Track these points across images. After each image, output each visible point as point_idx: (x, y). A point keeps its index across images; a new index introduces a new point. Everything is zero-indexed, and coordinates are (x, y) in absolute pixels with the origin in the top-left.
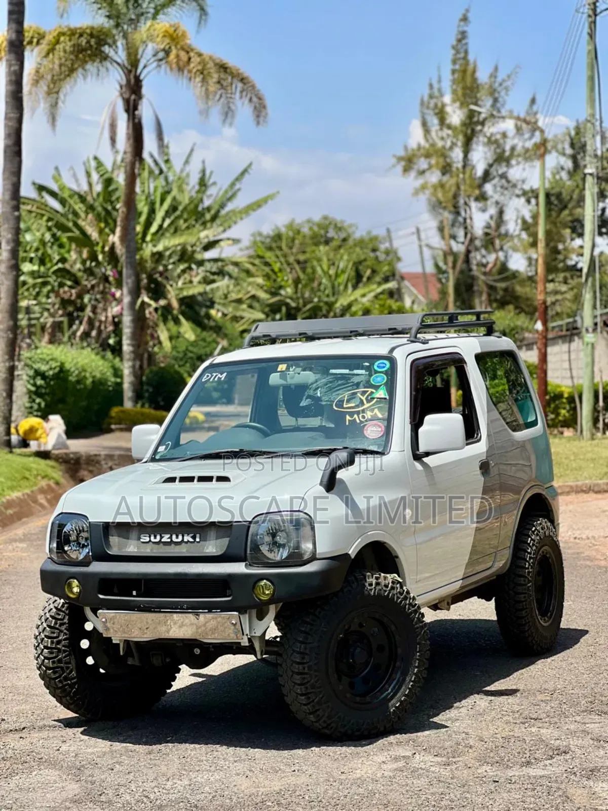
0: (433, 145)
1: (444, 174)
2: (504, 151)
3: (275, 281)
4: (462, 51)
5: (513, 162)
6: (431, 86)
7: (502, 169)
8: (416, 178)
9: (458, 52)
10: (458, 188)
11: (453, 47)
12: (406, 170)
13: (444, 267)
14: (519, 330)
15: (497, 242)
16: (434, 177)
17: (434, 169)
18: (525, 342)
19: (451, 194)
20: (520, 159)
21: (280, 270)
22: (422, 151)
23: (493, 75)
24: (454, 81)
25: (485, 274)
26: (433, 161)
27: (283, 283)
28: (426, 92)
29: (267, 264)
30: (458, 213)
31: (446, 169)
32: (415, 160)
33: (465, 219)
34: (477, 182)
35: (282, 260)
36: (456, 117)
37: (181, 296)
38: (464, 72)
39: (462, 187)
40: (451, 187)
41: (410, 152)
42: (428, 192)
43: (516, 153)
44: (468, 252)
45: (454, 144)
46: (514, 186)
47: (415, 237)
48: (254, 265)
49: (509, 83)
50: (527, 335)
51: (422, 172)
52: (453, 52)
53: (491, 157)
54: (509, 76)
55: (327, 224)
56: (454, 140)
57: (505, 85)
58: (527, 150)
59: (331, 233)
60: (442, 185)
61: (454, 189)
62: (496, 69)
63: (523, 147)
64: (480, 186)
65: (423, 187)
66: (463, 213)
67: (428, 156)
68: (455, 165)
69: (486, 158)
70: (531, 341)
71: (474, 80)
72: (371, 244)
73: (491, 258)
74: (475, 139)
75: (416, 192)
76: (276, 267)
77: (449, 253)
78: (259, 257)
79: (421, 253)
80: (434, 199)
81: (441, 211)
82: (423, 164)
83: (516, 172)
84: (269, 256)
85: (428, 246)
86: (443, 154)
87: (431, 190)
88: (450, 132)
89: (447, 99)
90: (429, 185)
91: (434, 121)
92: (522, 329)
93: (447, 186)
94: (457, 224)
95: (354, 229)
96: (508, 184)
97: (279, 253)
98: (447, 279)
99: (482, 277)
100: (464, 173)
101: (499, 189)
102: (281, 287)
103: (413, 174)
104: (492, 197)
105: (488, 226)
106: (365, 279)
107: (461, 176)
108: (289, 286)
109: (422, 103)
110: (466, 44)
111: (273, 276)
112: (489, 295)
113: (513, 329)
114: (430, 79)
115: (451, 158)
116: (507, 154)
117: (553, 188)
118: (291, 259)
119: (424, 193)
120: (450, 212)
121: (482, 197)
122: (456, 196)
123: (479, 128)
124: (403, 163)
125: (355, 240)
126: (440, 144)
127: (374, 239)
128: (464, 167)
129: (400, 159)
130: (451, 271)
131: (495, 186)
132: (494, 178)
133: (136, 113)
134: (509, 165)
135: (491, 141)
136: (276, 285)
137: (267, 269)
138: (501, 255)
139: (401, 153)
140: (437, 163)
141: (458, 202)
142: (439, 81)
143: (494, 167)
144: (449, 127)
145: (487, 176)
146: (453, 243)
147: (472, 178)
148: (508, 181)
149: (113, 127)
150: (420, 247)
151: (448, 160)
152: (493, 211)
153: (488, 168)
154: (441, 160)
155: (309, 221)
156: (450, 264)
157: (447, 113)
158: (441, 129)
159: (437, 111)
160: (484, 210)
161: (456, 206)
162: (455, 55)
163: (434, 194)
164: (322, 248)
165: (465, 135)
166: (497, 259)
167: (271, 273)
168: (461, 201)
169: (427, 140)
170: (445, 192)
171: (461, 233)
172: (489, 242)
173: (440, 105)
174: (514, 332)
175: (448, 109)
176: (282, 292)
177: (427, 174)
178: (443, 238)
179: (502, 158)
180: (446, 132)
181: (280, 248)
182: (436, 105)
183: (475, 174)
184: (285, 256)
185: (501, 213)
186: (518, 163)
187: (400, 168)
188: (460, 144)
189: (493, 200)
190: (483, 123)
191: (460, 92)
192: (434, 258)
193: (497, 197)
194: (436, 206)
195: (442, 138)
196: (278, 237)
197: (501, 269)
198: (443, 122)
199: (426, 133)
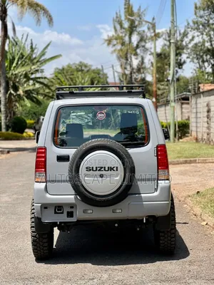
0: (118, 35)
1: (122, 46)
5: (147, 41)
6: (117, 14)
7: (143, 44)
12: (109, 44)
13: (122, 80)
15: (142, 70)
16: (119, 47)
17: (119, 44)
22: (114, 37)
23: (139, 10)
24: (125, 12)
25: (137, 82)
26: (118, 41)
28: (115, 16)
29: (59, 79)
30: (127, 60)
31: (123, 44)
32: (112, 41)
33: (130, 62)
36: (126, 25)
37: (25, 90)
38: (128, 8)
39: (129, 51)
41: (110, 38)
42: (117, 52)
43: (148, 38)
44: (131, 74)
45: (126, 35)
46: (148, 50)
47: (112, 68)
48: (54, 79)
49: (145, 12)
51: (114, 45)
54: (145, 10)
55: (81, 64)
56: (126, 33)
57: (143, 13)
58: (152, 37)
59: (83, 68)
60: (121, 50)
61: (126, 51)
62: (140, 7)
64: (135, 50)
65: (115, 51)
66: (129, 60)
67: (116, 39)
68: (126, 43)
69: (137, 40)
71: (132, 11)
73: (140, 76)
74: (133, 33)
75: (112, 52)
76: (63, 80)
77: (124, 74)
79: (114, 74)
80: (119, 55)
81: (121, 59)
82: (115, 42)
83: (149, 45)
84: (60, 76)
85: (116, 72)
89: (123, 18)
90: (117, 50)
91: (118, 27)
93: (124, 50)
94: (127, 64)
96: (146, 50)
97: (63, 75)
101: (142, 51)
103: (111, 46)
104: (140, 54)
105: (139, 64)
106: (95, 84)
107: (128, 46)
109: (114, 20)
116: (145, 38)
118: (68, 77)
119: (115, 53)
120: (125, 59)
121: (136, 54)
122: (126, 54)
123: (134, 29)
124: (107, 42)
126: (121, 35)
128: (130, 43)
129: (106, 40)
130: (125, 81)
131: (140, 50)
132: (140, 47)
133: (5, 21)
134: (146, 42)
135: (139, 34)
137: (59, 81)
138: (143, 75)
139: (106, 38)
141: (127, 56)
142: (120, 12)
143: (140, 43)
144: (124, 28)
145: (138, 46)
146: (125, 71)
148: (146, 48)
150: (114, 72)
151: (124, 41)
152: (140, 59)
153: (138, 43)
154: (121, 41)
156: (124, 78)
157: (123, 24)
158: (121, 29)
160: (137, 59)
161: (127, 58)
162: (125, 2)
163: (119, 53)
165: (130, 31)
168: (129, 56)
169: (116, 34)
170: (122, 52)
171: (128, 67)
172: (139, 70)
173: (120, 21)
175: (124, 22)
177: (116, 46)
178: (122, 69)
180: (123, 30)
181: (64, 73)
183: (133, 46)
184: (65, 76)
185: (143, 59)
186: (149, 42)
187: (106, 44)
188: (128, 34)
190: (136, 27)
192: (119, 76)
193: (142, 54)
194: (119, 58)
195: (122, 33)
196: (63, 69)
197: (143, 80)
198: (121, 26)
199: (116, 30)
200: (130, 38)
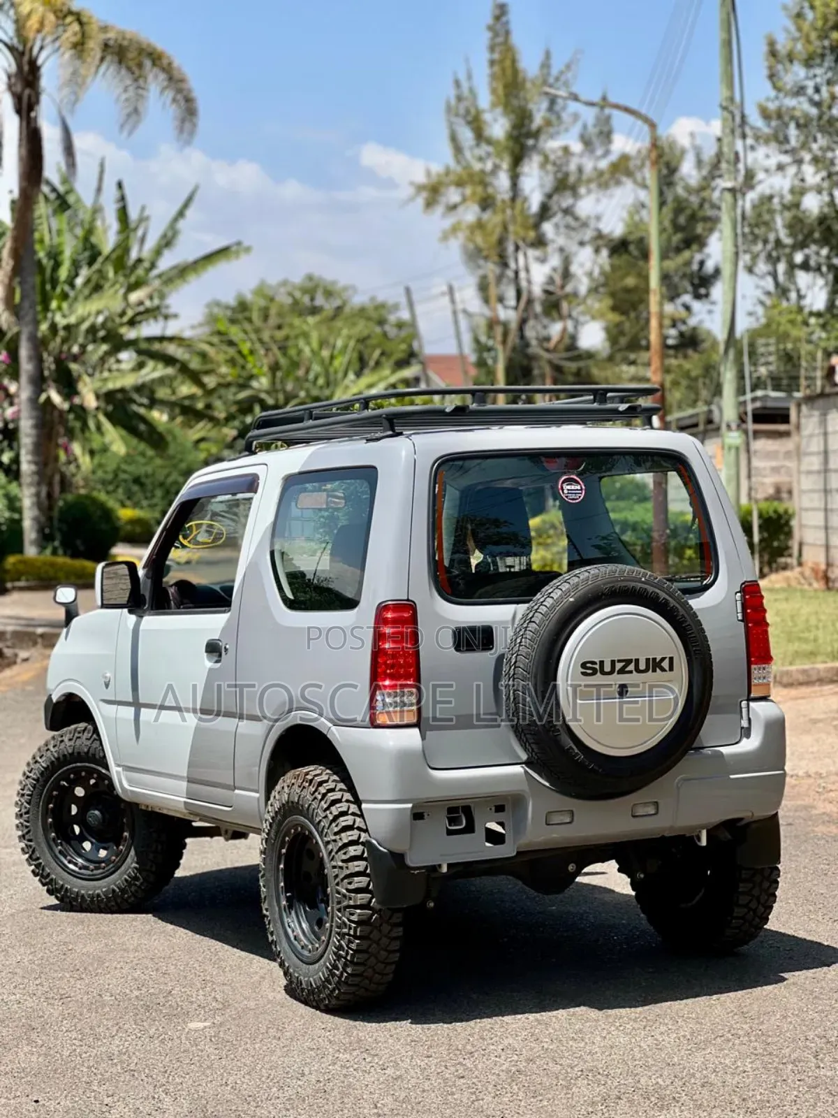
0: (467, 167)
1: (483, 209)
2: (567, 175)
3: (243, 367)
4: (502, 32)
5: (582, 190)
6: (457, 84)
7: (567, 201)
8: (444, 216)
9: (496, 35)
10: (505, 228)
11: (490, 28)
12: (430, 204)
13: (490, 343)
15: (565, 306)
16: (470, 214)
17: (470, 203)
19: (495, 238)
20: (593, 186)
21: (252, 352)
22: (452, 177)
23: (546, 65)
24: (493, 77)
25: (547, 350)
26: (468, 191)
27: (255, 371)
28: (452, 93)
29: (231, 343)
30: (505, 265)
31: (486, 203)
32: (443, 190)
33: (517, 273)
34: (531, 221)
35: (253, 336)
36: (499, 127)
37: (104, 390)
38: (503, 61)
39: (511, 228)
40: (495, 226)
41: (434, 179)
42: (461, 236)
43: (585, 177)
44: (523, 322)
45: (496, 168)
46: (585, 225)
47: (446, 299)
48: (211, 344)
49: (569, 75)
51: (454, 207)
52: (488, 35)
53: (549, 182)
54: (568, 67)
55: (312, 286)
56: (498, 161)
57: (563, 79)
58: (601, 174)
59: (320, 301)
60: (480, 225)
61: (498, 231)
62: (548, 55)
63: (595, 169)
64: (537, 226)
65: (455, 229)
66: (512, 265)
67: (460, 184)
68: (499, 197)
69: (542, 186)
71: (516, 72)
72: (377, 314)
73: (555, 329)
74: (526, 160)
75: (445, 237)
76: (245, 348)
77: (492, 324)
78: (219, 333)
79: (456, 322)
80: (471, 246)
81: (481, 262)
82: (453, 195)
83: (586, 205)
84: (234, 331)
85: (465, 311)
86: (482, 180)
87: (467, 232)
88: (490, 149)
89: (484, 100)
90: (464, 226)
91: (466, 135)
93: (490, 226)
94: (505, 280)
95: (350, 292)
96: (576, 223)
97: (247, 326)
98: (495, 360)
99: (546, 355)
100: (513, 208)
101: (562, 230)
102: (252, 377)
103: (439, 210)
104: (553, 241)
105: (551, 281)
106: (372, 363)
107: (509, 212)
108: (263, 375)
109: (449, 109)
110: (507, 23)
111: (240, 361)
112: (555, 380)
115: (494, 187)
116: (572, 179)
117: (630, 233)
118: (266, 336)
119: (456, 237)
120: (495, 263)
121: (540, 242)
122: (501, 241)
123: (531, 142)
124: (424, 194)
125: (352, 309)
126: (477, 166)
127: (381, 306)
128: (513, 199)
129: (420, 188)
130: (500, 348)
131: (557, 226)
132: (555, 214)
133: (33, 114)
134: (576, 195)
135: (547, 161)
136: (245, 374)
137: (231, 351)
138: (570, 325)
139: (421, 178)
140: (474, 194)
141: (505, 249)
142: (470, 77)
143: (555, 198)
144: (489, 142)
145: (545, 212)
146: (500, 308)
147: (525, 216)
148: (576, 219)
150: (455, 313)
151: (490, 190)
152: (555, 261)
153: (546, 200)
154: (479, 189)
155: (285, 283)
156: (499, 337)
157: (485, 122)
158: (478, 145)
159: (470, 118)
160: (543, 260)
161: (502, 255)
162: (493, 39)
163: (470, 239)
164: (311, 320)
165: (513, 154)
166: (564, 330)
167: (237, 357)
168: (511, 248)
169: (458, 162)
170: (486, 235)
171: (511, 294)
172: (553, 305)
173: (473, 111)
175: (487, 117)
176: (255, 384)
177: (461, 209)
178: (486, 300)
179: (564, 185)
180: (485, 148)
181: (250, 320)
182: (468, 112)
183: (529, 208)
184: (257, 331)
185: (567, 262)
186: (589, 192)
187: (420, 201)
188: (505, 165)
189: (555, 246)
190: (536, 135)
191: (501, 91)
192: (474, 330)
193: (561, 241)
194: (474, 255)
195: (480, 159)
196: (242, 305)
197: (570, 344)
198: (480, 135)
199: (458, 149)
200: (515, 179)
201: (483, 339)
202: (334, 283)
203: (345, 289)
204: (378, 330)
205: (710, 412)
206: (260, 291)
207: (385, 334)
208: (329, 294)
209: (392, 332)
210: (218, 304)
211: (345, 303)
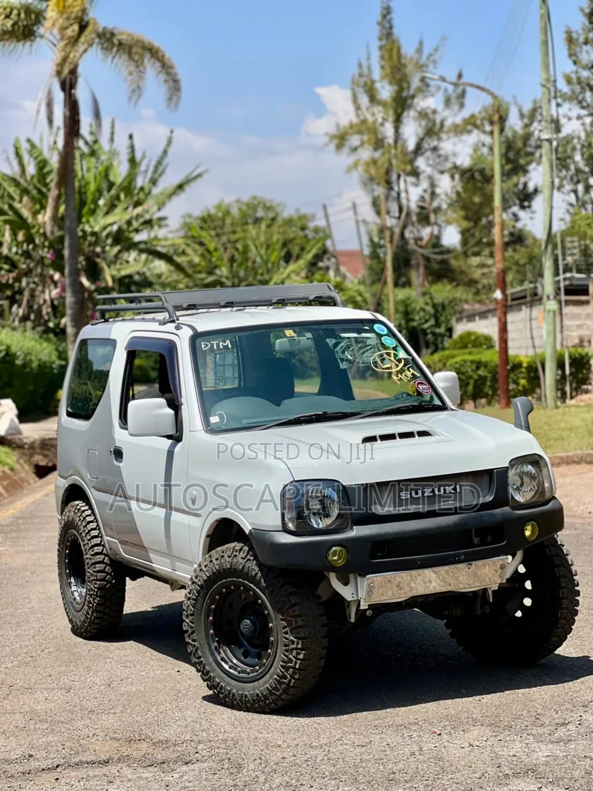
0: (364, 122)
1: (375, 149)
2: (434, 124)
3: (210, 260)
4: (388, 27)
5: (444, 136)
6: (360, 65)
7: (434, 143)
8: (349, 155)
10: (390, 164)
11: (379, 23)
12: (339, 147)
13: (381, 242)
14: (458, 302)
15: (432, 217)
16: (366, 154)
17: (366, 146)
18: (465, 314)
19: (383, 171)
20: (451, 134)
21: (215, 250)
22: (354, 128)
23: (419, 50)
24: (382, 58)
25: (421, 247)
26: (365, 138)
27: (218, 263)
28: (356, 71)
29: (201, 244)
30: (391, 189)
31: (379, 144)
32: (348, 137)
33: (399, 194)
34: (409, 157)
35: (216, 239)
38: (391, 50)
39: (394, 163)
40: (383, 163)
41: (342, 130)
42: (361, 169)
43: (445, 128)
44: (404, 227)
45: (385, 119)
46: (446, 159)
47: (351, 212)
48: (188, 245)
49: (436, 56)
50: (466, 307)
51: (355, 149)
52: (378, 28)
53: (421, 132)
54: (436, 50)
55: (255, 203)
56: (385, 116)
57: (432, 58)
58: (457, 126)
60: (374, 162)
61: (386, 165)
62: (421, 44)
63: (453, 122)
64: (411, 162)
65: (356, 165)
66: (396, 188)
67: (360, 132)
68: (386, 141)
69: (416, 132)
70: (471, 313)
71: (400, 58)
72: (300, 222)
73: (426, 232)
74: (405, 114)
75: (349, 170)
76: (211, 247)
77: (384, 228)
78: (193, 237)
79: (358, 226)
80: (366, 176)
81: (374, 187)
82: (355, 140)
83: (447, 145)
84: (203, 236)
85: (364, 222)
86: (374, 130)
87: (365, 167)
88: (380, 108)
89: (377, 74)
90: (362, 162)
91: (364, 100)
92: (461, 301)
93: (380, 163)
94: (391, 199)
95: (281, 208)
96: (440, 158)
98: (385, 254)
99: (420, 251)
100: (396, 148)
102: (216, 267)
103: (346, 150)
104: (424, 172)
105: (422, 199)
107: (393, 151)
108: (224, 266)
109: (353, 82)
111: (209, 256)
112: (426, 267)
113: (451, 301)
114: (359, 58)
115: (382, 133)
116: (437, 127)
117: (475, 164)
118: (224, 239)
119: (357, 170)
120: (383, 187)
121: (415, 173)
122: (388, 172)
123: (409, 102)
124: (336, 141)
126: (371, 120)
128: (396, 141)
129: (333, 137)
130: (388, 245)
131: (427, 160)
132: (425, 152)
133: (73, 91)
134: (439, 139)
135: (422, 116)
136: (212, 266)
137: (201, 249)
138: (436, 229)
139: (333, 131)
140: (369, 140)
141: (390, 178)
142: (369, 58)
143: (426, 141)
144: (380, 103)
145: (419, 150)
146: (387, 217)
147: (405, 153)
148: (440, 155)
149: (50, 105)
150: (357, 222)
151: (380, 136)
152: (425, 184)
153: (419, 142)
154: (372, 137)
156: (387, 239)
157: (377, 89)
158: (371, 105)
159: (367, 88)
160: (416, 185)
161: (388, 183)
162: (381, 31)
163: (367, 171)
165: (396, 111)
166: (432, 233)
167: (206, 252)
168: (394, 177)
169: (358, 117)
170: (377, 168)
171: (394, 208)
172: (424, 218)
173: (369, 83)
174: (452, 304)
175: (378, 85)
176: (218, 272)
177: (360, 151)
178: (378, 213)
179: (432, 130)
180: (377, 108)
182: (366, 83)
183: (407, 148)
184: (219, 236)
185: (433, 185)
186: (448, 138)
187: (332, 147)
188: (391, 119)
189: (425, 175)
190: (413, 97)
191: (388, 70)
192: (369, 233)
193: (430, 171)
194: (369, 182)
195: (373, 114)
197: (436, 242)
198: (373, 99)
199: (358, 108)
200: (397, 129)
201: (376, 239)
202: (271, 201)
203: (278, 205)
204: (301, 233)
205: (536, 288)
206: (219, 207)
207: (306, 236)
208: (268, 208)
209: (311, 235)
210: (190, 216)
211: (277, 215)
